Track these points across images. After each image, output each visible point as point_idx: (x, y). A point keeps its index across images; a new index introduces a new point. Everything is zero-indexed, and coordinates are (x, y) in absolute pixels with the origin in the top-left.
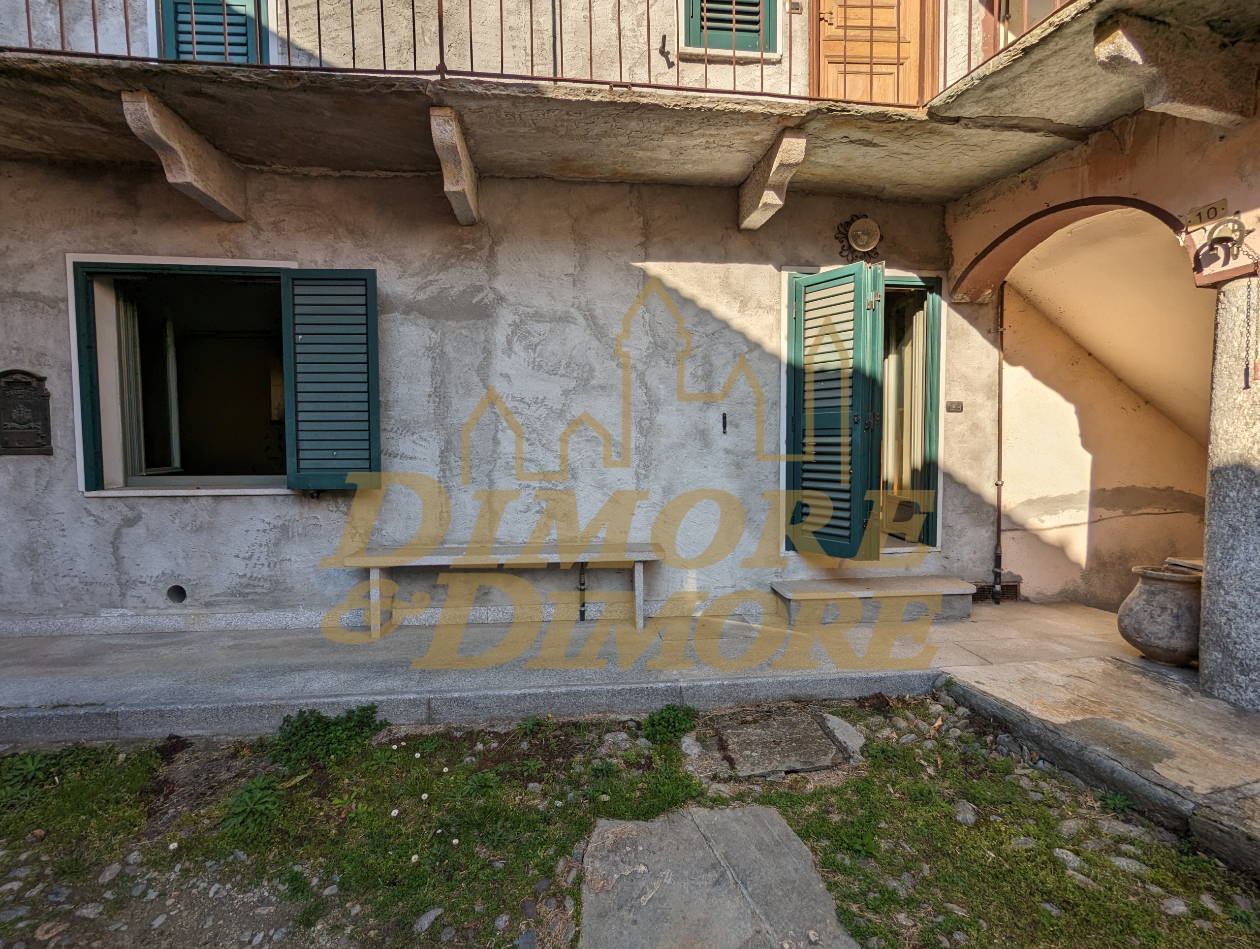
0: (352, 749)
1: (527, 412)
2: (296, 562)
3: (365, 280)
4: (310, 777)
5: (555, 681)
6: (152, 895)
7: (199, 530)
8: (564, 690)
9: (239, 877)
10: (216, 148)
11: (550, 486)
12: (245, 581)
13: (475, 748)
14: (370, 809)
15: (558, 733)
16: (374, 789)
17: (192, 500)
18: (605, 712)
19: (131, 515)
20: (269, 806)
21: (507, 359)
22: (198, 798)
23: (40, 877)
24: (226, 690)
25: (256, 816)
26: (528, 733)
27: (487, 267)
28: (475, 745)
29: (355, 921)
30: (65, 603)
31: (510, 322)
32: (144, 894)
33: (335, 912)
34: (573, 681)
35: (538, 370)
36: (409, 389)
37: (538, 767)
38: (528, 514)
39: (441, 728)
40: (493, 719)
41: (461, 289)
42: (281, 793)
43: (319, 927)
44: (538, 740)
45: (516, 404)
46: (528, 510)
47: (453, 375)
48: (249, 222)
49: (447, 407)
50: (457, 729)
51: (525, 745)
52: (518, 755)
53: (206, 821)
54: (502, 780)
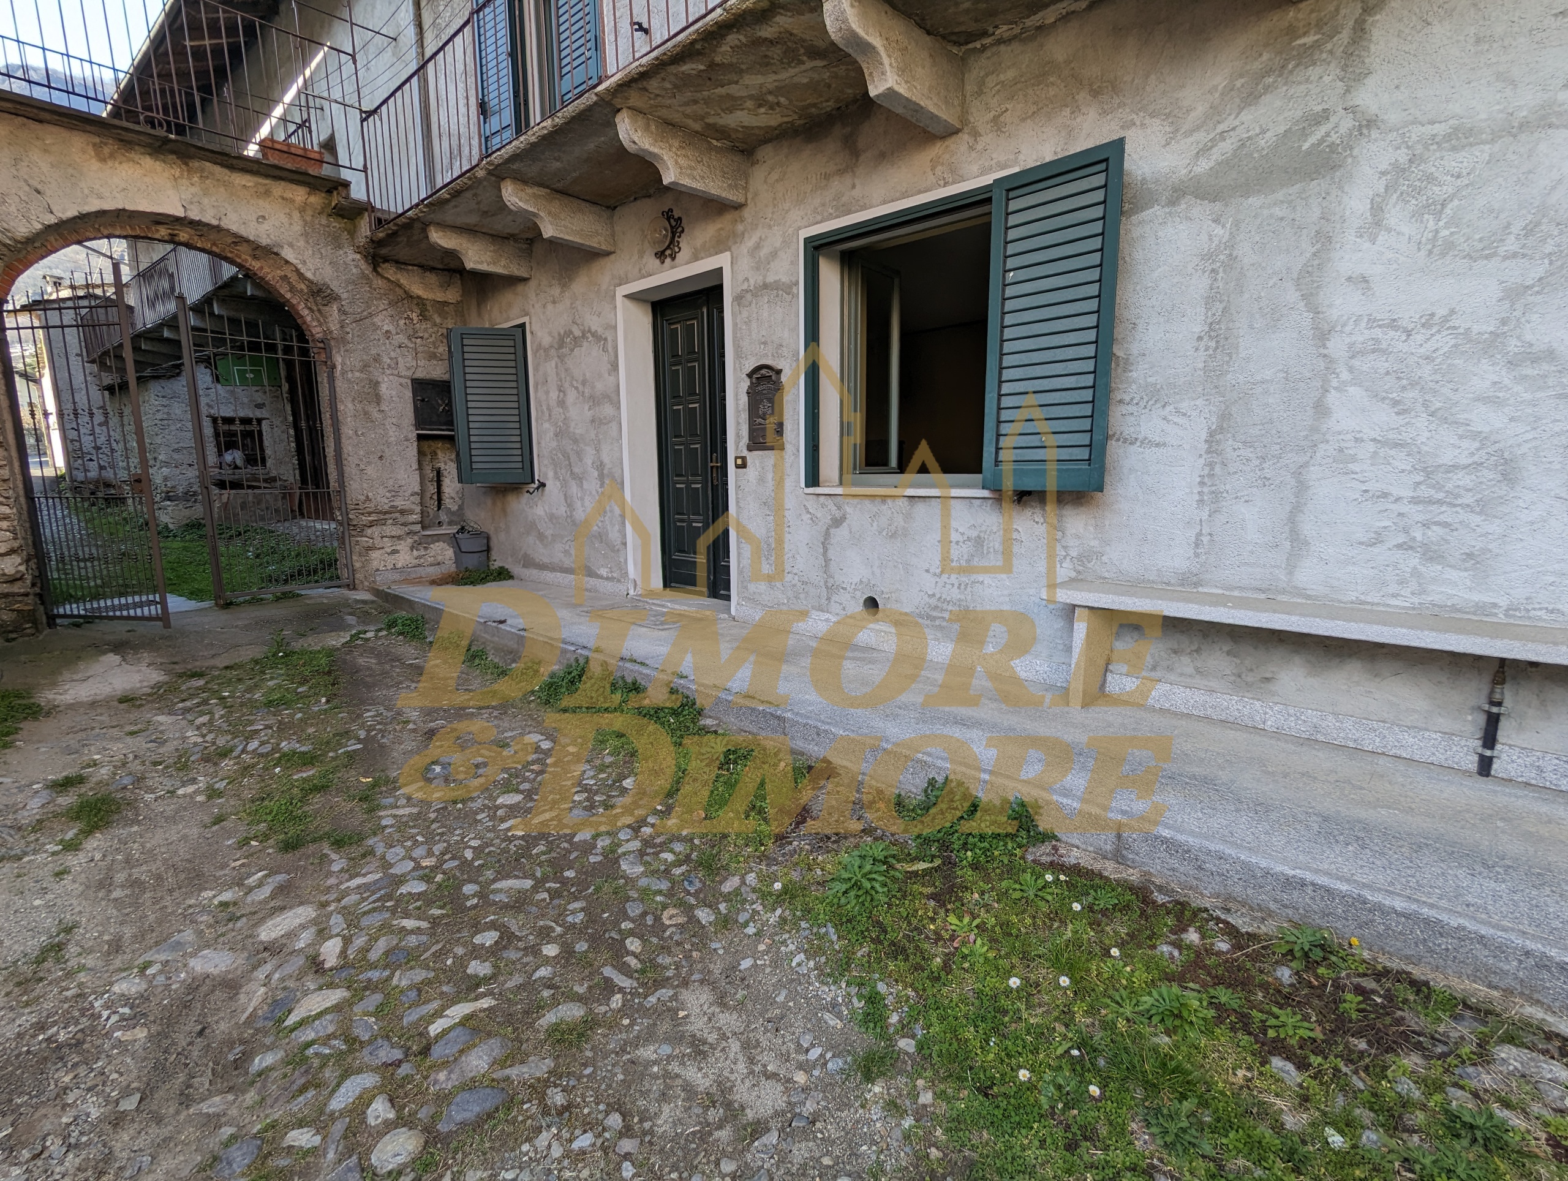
0: (996, 853)
1: (1400, 346)
2: (990, 586)
3: (1106, 160)
4: (936, 869)
5: (1381, 879)
6: (751, 930)
7: (893, 536)
8: (1399, 904)
9: (823, 959)
10: (929, 33)
11: (1441, 495)
12: (933, 602)
13: (1183, 936)
14: (991, 955)
15: (1369, 984)
16: (1005, 925)
17: (889, 501)
18: (1508, 992)
19: (838, 515)
20: (877, 886)
21: (1367, 245)
22: (821, 840)
23: (687, 859)
24: (881, 725)
25: (860, 893)
26: (1298, 955)
27: (1344, 68)
28: (1184, 930)
29: (920, 1114)
30: (789, 599)
31: (1384, 167)
32: (746, 925)
33: (902, 1080)
34: (1429, 895)
35: (1443, 255)
36: (1166, 332)
37: (1306, 1034)
38: (1376, 550)
39: (1133, 876)
40: (1230, 898)
41: (1281, 129)
42: (897, 874)
43: (877, 1089)
44: (1317, 977)
45: (1378, 333)
46: (1377, 539)
47: (1246, 296)
48: (966, 130)
49: (1230, 355)
50: (1160, 889)
51: (1285, 974)
52: (1264, 986)
53: (819, 872)
54: (1219, 1020)
